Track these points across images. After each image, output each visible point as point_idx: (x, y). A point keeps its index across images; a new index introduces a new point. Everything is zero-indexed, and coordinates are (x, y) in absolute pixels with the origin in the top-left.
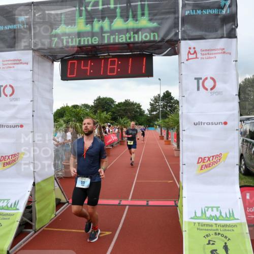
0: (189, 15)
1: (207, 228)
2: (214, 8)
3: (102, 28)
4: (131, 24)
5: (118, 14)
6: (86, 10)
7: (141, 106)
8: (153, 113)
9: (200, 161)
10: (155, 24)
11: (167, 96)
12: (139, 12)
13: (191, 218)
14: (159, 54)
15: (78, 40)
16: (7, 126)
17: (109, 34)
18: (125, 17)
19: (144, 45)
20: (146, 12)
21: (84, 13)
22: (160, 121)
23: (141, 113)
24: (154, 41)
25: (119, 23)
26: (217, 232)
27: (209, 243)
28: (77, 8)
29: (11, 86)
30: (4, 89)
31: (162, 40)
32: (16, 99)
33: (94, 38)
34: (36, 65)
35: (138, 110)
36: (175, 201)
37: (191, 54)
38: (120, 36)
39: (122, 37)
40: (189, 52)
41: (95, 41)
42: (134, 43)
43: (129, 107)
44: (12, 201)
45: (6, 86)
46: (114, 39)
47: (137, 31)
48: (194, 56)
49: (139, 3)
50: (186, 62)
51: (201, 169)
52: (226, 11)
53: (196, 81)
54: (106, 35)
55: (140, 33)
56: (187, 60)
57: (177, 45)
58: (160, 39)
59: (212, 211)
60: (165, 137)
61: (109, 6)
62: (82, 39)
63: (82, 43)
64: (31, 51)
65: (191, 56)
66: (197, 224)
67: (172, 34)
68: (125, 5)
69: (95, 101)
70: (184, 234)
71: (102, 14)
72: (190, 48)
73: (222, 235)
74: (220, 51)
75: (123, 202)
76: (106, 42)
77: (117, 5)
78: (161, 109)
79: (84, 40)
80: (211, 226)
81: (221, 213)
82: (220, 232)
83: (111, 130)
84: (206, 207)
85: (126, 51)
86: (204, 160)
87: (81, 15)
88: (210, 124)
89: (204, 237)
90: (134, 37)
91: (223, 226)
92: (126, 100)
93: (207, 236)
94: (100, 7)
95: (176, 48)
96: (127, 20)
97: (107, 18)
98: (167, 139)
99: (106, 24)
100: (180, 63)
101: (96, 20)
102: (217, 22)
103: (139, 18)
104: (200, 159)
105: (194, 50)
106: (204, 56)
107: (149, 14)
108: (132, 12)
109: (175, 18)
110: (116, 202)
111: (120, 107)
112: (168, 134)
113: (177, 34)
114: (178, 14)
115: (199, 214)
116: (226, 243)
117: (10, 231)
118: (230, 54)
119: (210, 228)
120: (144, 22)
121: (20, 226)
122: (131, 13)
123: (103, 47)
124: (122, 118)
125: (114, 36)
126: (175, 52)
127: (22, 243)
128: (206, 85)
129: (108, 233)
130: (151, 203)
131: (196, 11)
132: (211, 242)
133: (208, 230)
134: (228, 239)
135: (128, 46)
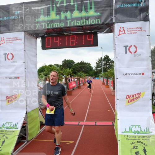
0: (119, 8)
1: (132, 138)
2: (135, 3)
3: (66, 17)
4: (84, 14)
5: (76, 9)
6: (56, 6)
7: (90, 65)
8: (98, 69)
9: (127, 97)
10: (99, 14)
11: (107, 58)
12: (89, 7)
13: (123, 132)
14: (101, 32)
15: (51, 24)
16: (10, 78)
17: (70, 21)
18: (80, 10)
19: (92, 27)
20: (93, 7)
21: (55, 8)
22: (102, 74)
23: (91, 69)
24: (98, 24)
25: (76, 14)
26: (139, 141)
27: (134, 148)
28: (51, 5)
29: (11, 54)
30: (7, 56)
31: (103, 23)
32: (15, 62)
33: (62, 23)
34: (26, 40)
35: (89, 67)
36: (113, 122)
37: (121, 31)
38: (77, 22)
39: (78, 22)
40: (120, 30)
41: (62, 25)
42: (86, 26)
43: (83, 66)
44: (14, 124)
45: (9, 54)
46: (74, 23)
47: (87, 18)
48: (123, 32)
49: (89, 1)
50: (118, 37)
51: (128, 102)
52: (143, 5)
53: (125, 48)
54: (69, 21)
55: (89, 19)
56: (119, 35)
57: (112, 26)
58: (101, 23)
59: (136, 128)
60: (106, 83)
61: (70, 3)
62: (54, 24)
63: (54, 27)
64: (23, 32)
65: (121, 33)
66: (126, 136)
67: (109, 20)
68: (80, 3)
69: (62, 62)
70: (119, 142)
71: (66, 9)
72: (120, 28)
73: (142, 143)
74: (139, 29)
75: (81, 123)
76: (69, 25)
77: (75, 3)
78: (103, 66)
79: (55, 25)
80: (135, 137)
81: (141, 129)
82: (140, 141)
83: (73, 80)
84: (132, 126)
85: (81, 31)
86: (130, 96)
87: (53, 10)
88: (133, 75)
89: (131, 144)
90: (86, 22)
91: (142, 137)
92: (81, 61)
93: (133, 143)
94: (65, 4)
95: (112, 28)
96: (81, 12)
97: (69, 11)
98: (107, 84)
99: (68, 14)
100: (115, 37)
101: (62, 12)
102: (137, 12)
103: (88, 11)
104: (128, 96)
105: (123, 29)
106: (130, 32)
107: (95, 8)
108: (85, 7)
109: (111, 10)
110: (76, 123)
111: (78, 65)
112: (107, 81)
113: (112, 20)
114: (113, 7)
115: (127, 130)
116: (144, 148)
117: (13, 141)
118: (145, 31)
119: (135, 138)
120: (92, 13)
121: (19, 138)
122: (83, 8)
123: (67, 28)
124: (79, 72)
125: (73, 22)
126: (111, 31)
127: (20, 148)
128: (131, 50)
129: (72, 142)
130: (98, 123)
131: (124, 5)
132: (135, 147)
133: (133, 139)
134: (145, 145)
135: (82, 28)
